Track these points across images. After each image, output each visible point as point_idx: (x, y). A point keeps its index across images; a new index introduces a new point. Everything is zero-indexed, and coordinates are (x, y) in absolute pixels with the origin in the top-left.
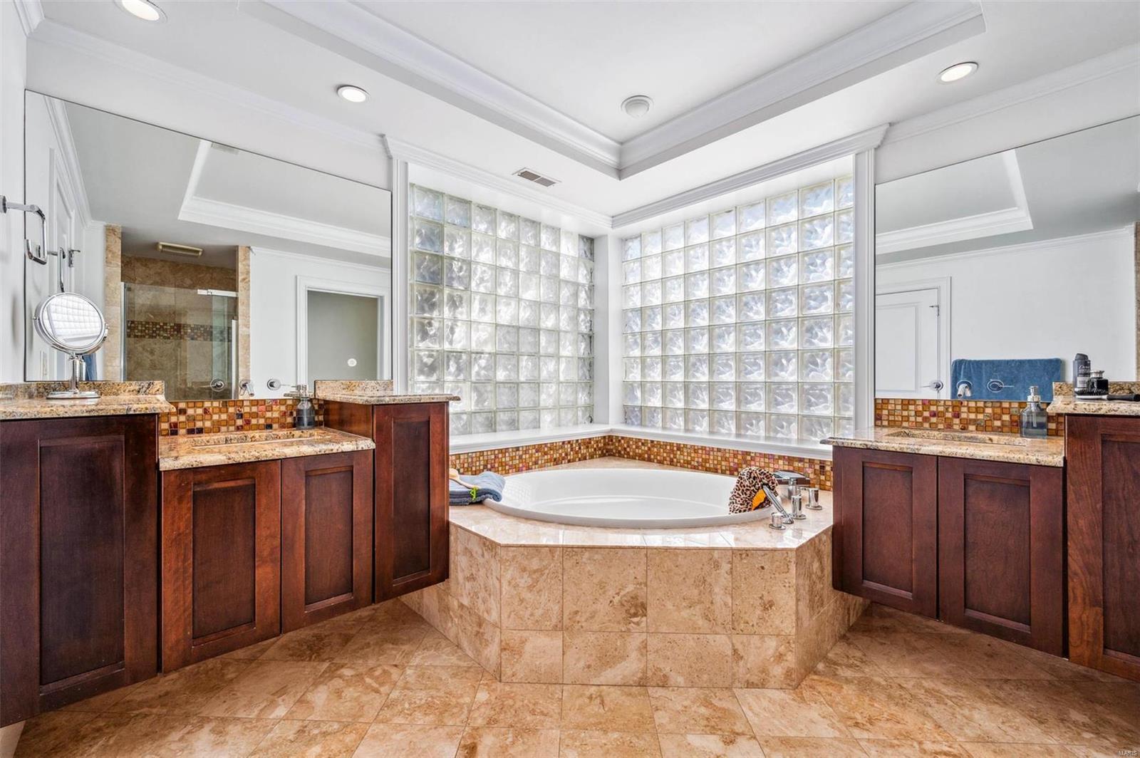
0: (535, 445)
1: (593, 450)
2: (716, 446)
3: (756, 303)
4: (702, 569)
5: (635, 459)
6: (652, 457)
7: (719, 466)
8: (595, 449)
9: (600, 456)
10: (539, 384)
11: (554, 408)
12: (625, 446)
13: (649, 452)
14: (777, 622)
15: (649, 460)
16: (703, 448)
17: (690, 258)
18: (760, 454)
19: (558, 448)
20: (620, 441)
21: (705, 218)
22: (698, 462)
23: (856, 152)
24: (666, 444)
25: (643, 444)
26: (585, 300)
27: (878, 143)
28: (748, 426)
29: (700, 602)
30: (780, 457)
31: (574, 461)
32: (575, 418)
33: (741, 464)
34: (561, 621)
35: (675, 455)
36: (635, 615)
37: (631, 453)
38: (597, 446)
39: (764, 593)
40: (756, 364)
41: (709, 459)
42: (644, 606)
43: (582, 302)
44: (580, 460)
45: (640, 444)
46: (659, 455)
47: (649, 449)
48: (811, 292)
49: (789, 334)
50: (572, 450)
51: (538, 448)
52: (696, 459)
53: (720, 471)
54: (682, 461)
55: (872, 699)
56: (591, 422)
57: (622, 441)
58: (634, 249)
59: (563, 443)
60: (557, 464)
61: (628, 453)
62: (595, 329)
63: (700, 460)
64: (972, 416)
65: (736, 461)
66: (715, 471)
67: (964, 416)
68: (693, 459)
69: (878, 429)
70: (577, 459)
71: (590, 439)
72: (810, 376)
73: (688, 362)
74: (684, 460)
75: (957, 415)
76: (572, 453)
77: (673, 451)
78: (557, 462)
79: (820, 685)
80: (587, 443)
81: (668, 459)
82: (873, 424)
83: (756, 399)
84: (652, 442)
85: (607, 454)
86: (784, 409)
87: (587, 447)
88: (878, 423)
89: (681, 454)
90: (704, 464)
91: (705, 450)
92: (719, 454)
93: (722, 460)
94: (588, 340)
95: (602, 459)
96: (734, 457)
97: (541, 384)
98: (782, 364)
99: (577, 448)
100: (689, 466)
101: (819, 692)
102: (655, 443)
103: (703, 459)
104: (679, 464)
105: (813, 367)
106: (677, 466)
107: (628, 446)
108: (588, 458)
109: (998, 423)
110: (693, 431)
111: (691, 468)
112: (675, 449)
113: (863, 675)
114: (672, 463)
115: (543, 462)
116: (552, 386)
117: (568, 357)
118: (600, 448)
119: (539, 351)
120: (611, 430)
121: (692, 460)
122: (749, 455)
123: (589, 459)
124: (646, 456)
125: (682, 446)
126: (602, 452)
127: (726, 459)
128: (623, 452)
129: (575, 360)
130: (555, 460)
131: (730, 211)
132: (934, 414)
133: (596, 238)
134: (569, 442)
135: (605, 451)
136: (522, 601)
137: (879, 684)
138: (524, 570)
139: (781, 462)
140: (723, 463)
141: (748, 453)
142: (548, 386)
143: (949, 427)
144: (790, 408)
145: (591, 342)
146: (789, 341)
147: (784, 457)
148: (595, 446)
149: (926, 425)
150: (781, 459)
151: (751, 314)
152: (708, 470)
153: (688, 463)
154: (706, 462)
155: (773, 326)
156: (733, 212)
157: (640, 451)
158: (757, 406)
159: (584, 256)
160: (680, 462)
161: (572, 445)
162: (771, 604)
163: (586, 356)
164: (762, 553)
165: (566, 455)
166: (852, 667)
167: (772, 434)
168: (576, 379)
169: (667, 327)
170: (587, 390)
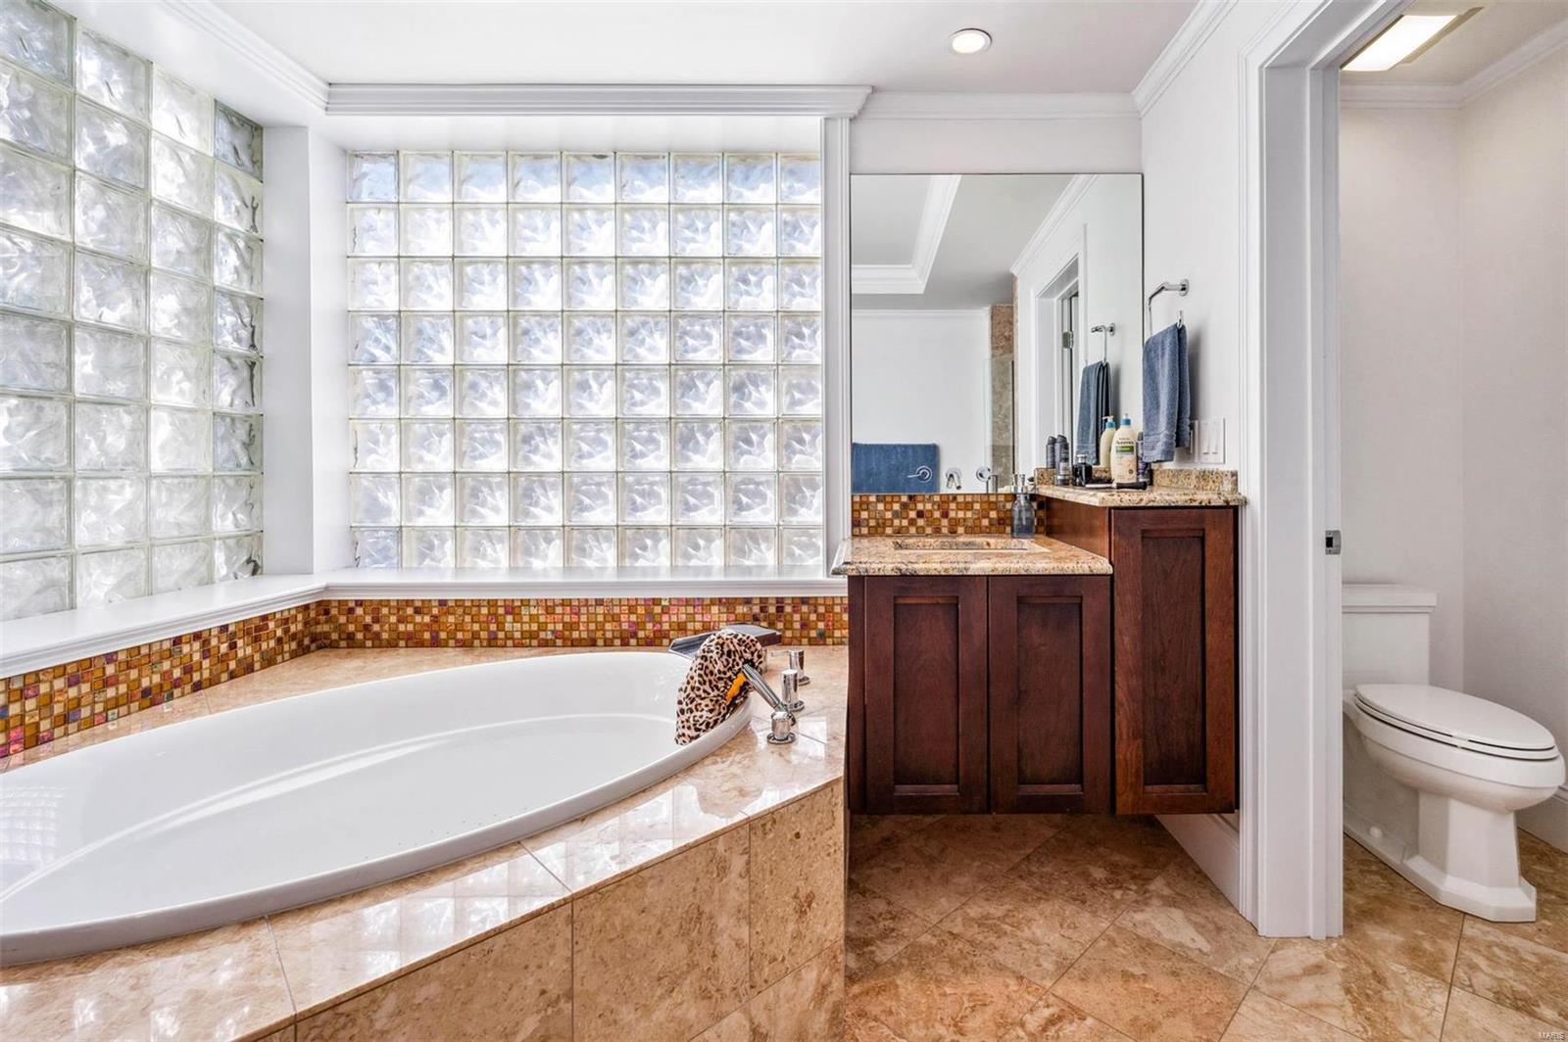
0: (64, 667)
1: (272, 643)
2: (592, 596)
3: (651, 333)
4: (695, 890)
5: (396, 646)
6: (443, 635)
7: (599, 634)
8: (280, 641)
9: (294, 655)
10: (69, 483)
11: (131, 546)
12: (368, 619)
13: (435, 627)
14: (819, 929)
15: (436, 643)
16: (564, 603)
17: (519, 228)
18: (678, 599)
19: (154, 658)
20: (351, 611)
21: (551, 157)
22: (553, 632)
23: (826, 114)
24: (477, 604)
25: (418, 611)
26: (237, 271)
27: (854, 112)
28: (638, 551)
29: (691, 968)
30: (713, 602)
31: (213, 681)
32: (203, 569)
33: (644, 623)
35: (501, 626)
37: (385, 636)
38: (286, 631)
39: (798, 884)
40: (651, 440)
41: (578, 623)
43: (226, 270)
44: (232, 676)
45: (410, 611)
46: (463, 630)
47: (435, 619)
48: (743, 326)
49: (707, 392)
50: (206, 654)
51: (76, 673)
52: (551, 627)
53: (600, 642)
54: (517, 635)
55: (938, 982)
56: (254, 572)
57: (359, 611)
58: (377, 178)
59: (177, 641)
60: (153, 704)
61: (377, 635)
62: (267, 347)
63: (560, 627)
64: (961, 514)
65: (633, 618)
66: (592, 643)
67: (952, 514)
68: (542, 627)
69: (857, 539)
70: (224, 676)
71: (265, 618)
72: (742, 461)
73: (516, 434)
74: (522, 632)
75: (945, 515)
76: (206, 663)
77: (496, 615)
78: (150, 698)
79: (869, 1003)
80: (255, 629)
81: (484, 635)
82: (850, 534)
83: (652, 501)
84: (442, 603)
85: (313, 646)
86: (702, 517)
87: (257, 640)
88: (857, 530)
89: (514, 621)
90: (567, 633)
91: (570, 605)
92: (600, 610)
93: (605, 621)
94: (246, 373)
95: (298, 660)
96: (631, 613)
97: (79, 483)
98: (697, 442)
99: (224, 648)
100: (535, 642)
101: (876, 1019)
102: (450, 604)
103: (564, 624)
104: (510, 643)
105: (746, 447)
106: (505, 646)
107: (376, 620)
108: (257, 666)
109: (985, 522)
110: (528, 568)
111: (539, 646)
112: (501, 611)
113: (906, 943)
114: (492, 642)
115: (99, 708)
116: (122, 487)
117: (179, 409)
118: (295, 634)
119: (70, 387)
120: (327, 589)
121: (539, 629)
122: (660, 604)
123: (263, 667)
124: (427, 635)
125: (518, 604)
126: (300, 644)
127: (616, 618)
128: (360, 636)
129: (205, 420)
130: (146, 692)
131: (602, 157)
132: (920, 514)
133: (268, 127)
134: (197, 636)
135: (306, 641)
137: (931, 948)
139: (715, 609)
140: (608, 626)
141: (656, 602)
142: (105, 489)
143: (937, 531)
144: (711, 514)
145: (252, 377)
146: (709, 402)
147: (720, 599)
148: (279, 633)
149: (913, 530)
150: (714, 604)
151: (642, 351)
152: (575, 644)
153: (532, 635)
154: (572, 630)
155: (682, 375)
156: (610, 160)
157: (410, 627)
158: (656, 514)
159: (231, 159)
160: (512, 638)
161: (206, 642)
162: (810, 899)
163: (239, 408)
164: (796, 806)
165: (188, 670)
166: (887, 937)
167: (680, 562)
168: (206, 467)
169: (467, 360)
170: (243, 494)
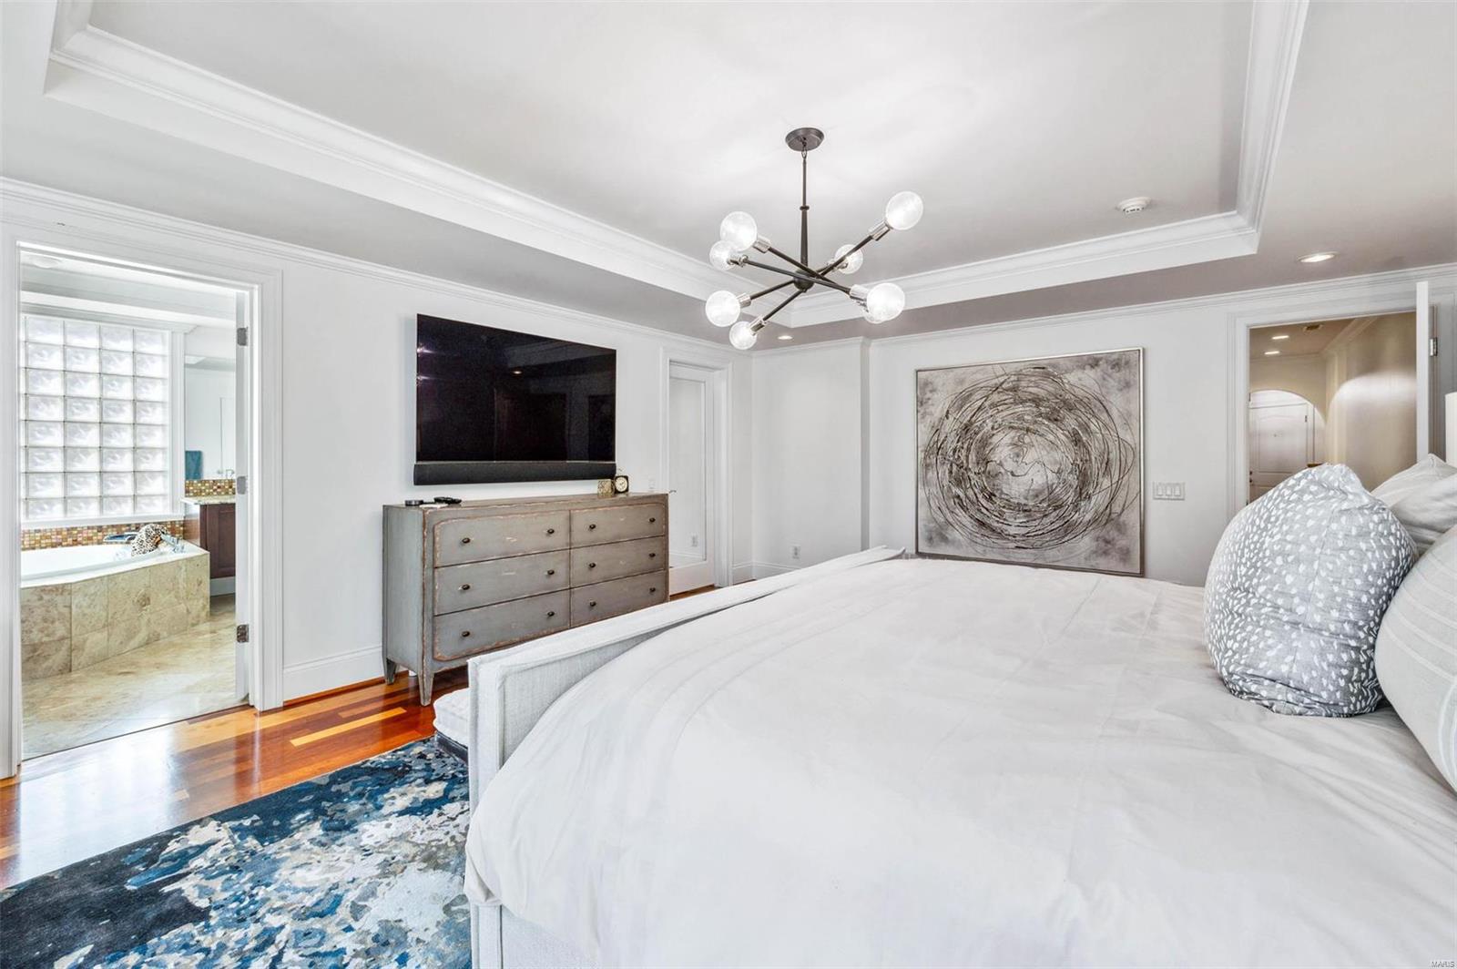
29: (173, 589)
34: (107, 621)
36: (145, 605)
42: (149, 599)
82: (183, 495)
136: (84, 615)
138: (86, 595)
